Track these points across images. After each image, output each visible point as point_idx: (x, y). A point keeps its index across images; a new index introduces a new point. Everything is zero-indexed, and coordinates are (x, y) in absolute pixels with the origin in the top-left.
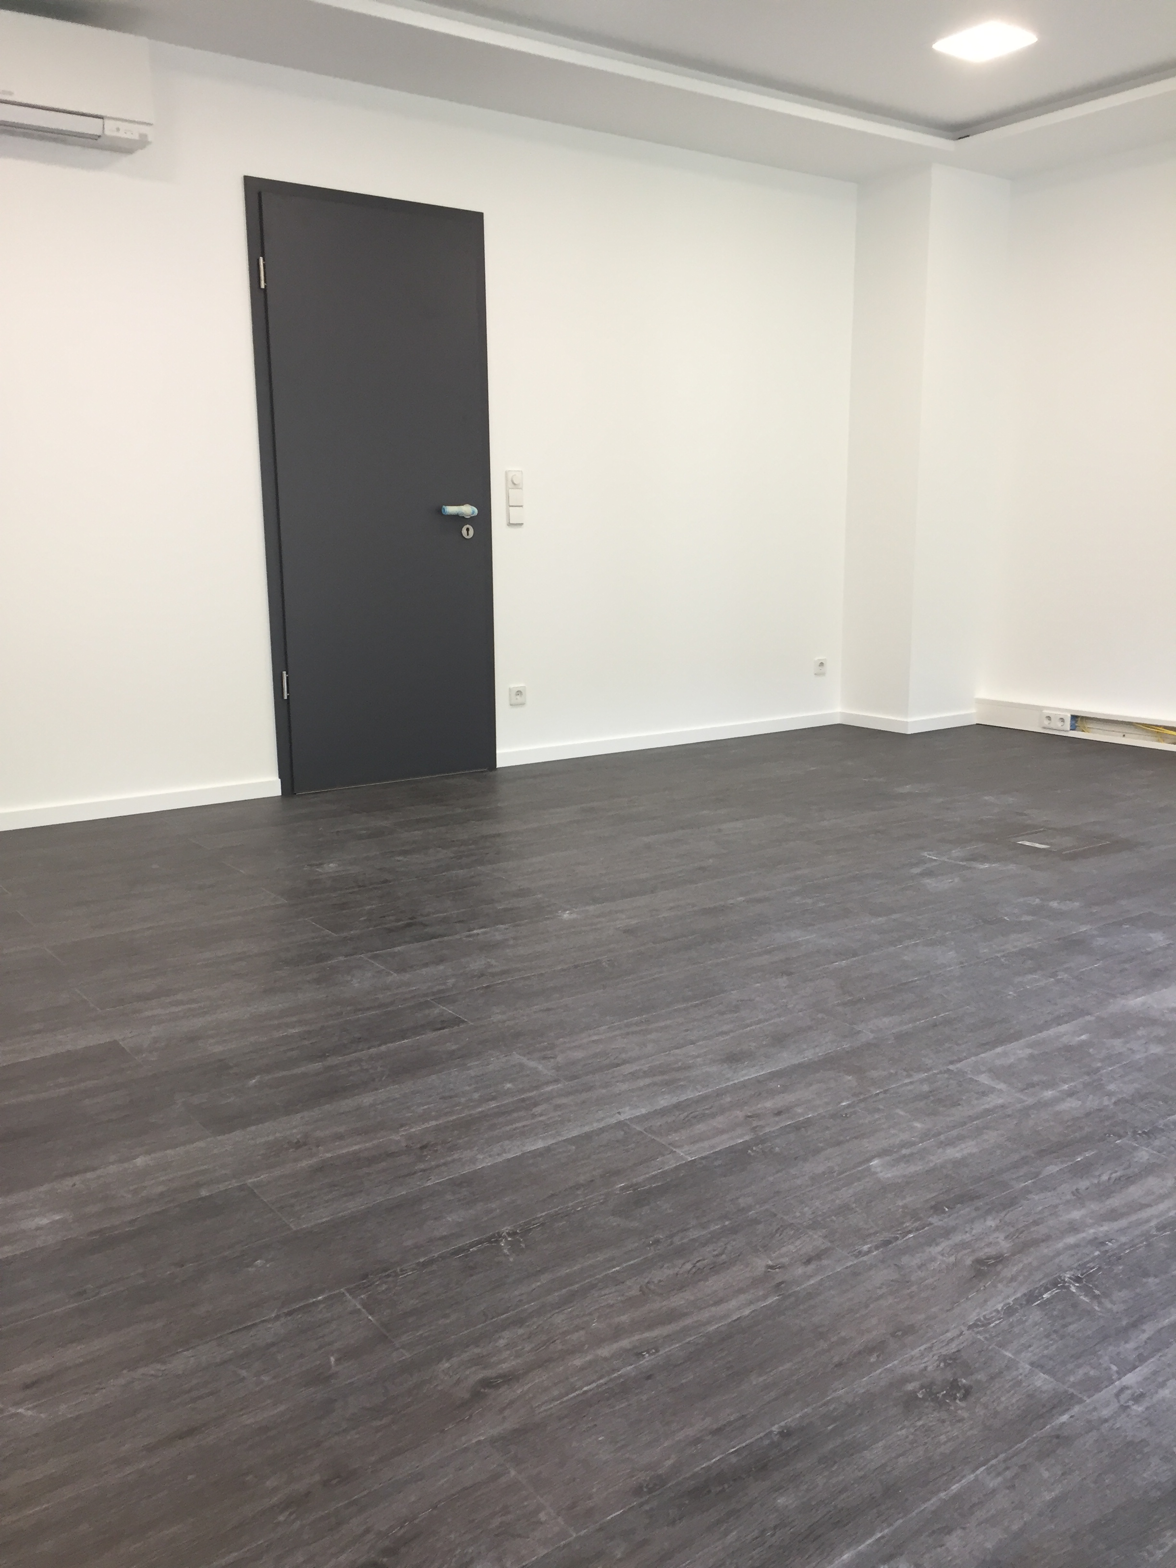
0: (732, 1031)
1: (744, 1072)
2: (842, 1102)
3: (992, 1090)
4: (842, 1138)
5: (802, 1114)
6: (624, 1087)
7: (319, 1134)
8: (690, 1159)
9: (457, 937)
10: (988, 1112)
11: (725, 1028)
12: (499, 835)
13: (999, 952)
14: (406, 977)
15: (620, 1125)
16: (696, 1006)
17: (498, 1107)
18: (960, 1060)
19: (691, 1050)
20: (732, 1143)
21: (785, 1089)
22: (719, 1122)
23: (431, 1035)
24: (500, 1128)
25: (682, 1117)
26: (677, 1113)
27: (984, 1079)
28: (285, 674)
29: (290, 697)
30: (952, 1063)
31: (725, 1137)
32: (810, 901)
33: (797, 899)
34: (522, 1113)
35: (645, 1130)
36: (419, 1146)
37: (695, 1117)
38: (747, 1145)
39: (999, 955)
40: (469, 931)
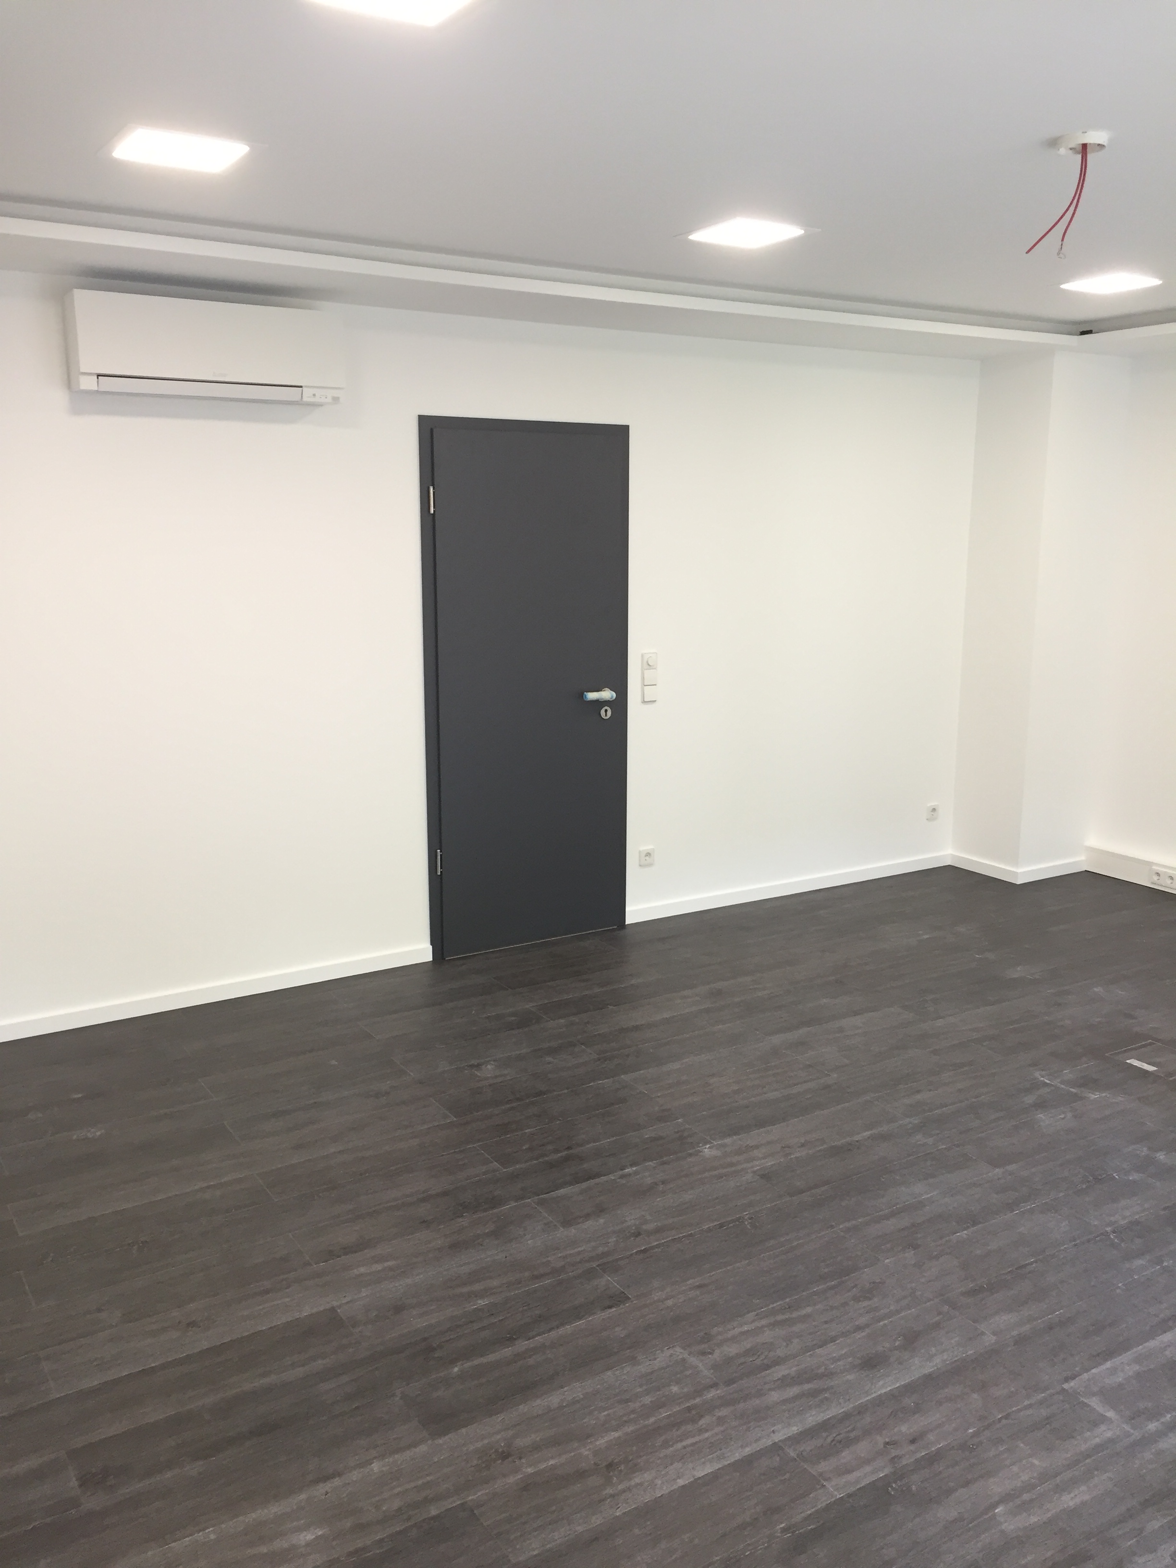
0: (867, 1326)
1: (881, 1383)
2: (969, 1429)
3: (1103, 1419)
4: (970, 1477)
5: (936, 1443)
6: (775, 1396)
7: (520, 1442)
8: (838, 1496)
9: (612, 1177)
10: (1099, 1448)
11: (862, 1320)
12: (636, 1028)
13: (1108, 1225)
14: (572, 1231)
15: (776, 1447)
16: (832, 1288)
17: (669, 1416)
18: (1073, 1377)
19: (831, 1349)
20: (874, 1478)
21: (917, 1409)
22: (863, 1448)
23: (601, 1316)
24: (672, 1446)
25: (829, 1439)
26: (824, 1435)
27: (1095, 1403)
28: (439, 853)
29: (443, 872)
30: (1067, 1380)
31: (868, 1469)
32: (930, 1141)
33: (919, 1138)
34: (689, 1427)
35: (798, 1456)
36: (605, 1464)
37: (840, 1442)
38: (886, 1482)
39: (1109, 1229)
40: (622, 1170)
